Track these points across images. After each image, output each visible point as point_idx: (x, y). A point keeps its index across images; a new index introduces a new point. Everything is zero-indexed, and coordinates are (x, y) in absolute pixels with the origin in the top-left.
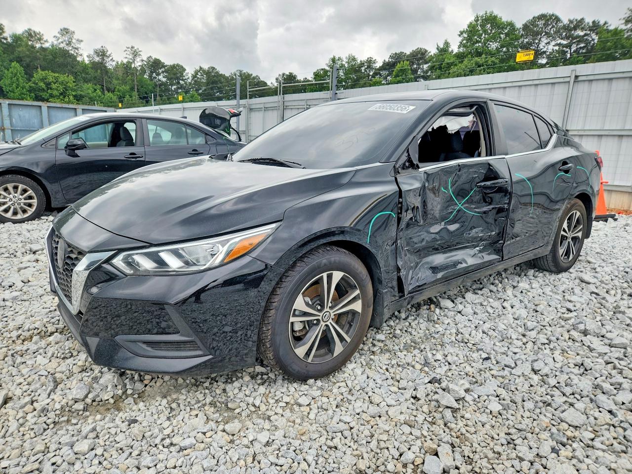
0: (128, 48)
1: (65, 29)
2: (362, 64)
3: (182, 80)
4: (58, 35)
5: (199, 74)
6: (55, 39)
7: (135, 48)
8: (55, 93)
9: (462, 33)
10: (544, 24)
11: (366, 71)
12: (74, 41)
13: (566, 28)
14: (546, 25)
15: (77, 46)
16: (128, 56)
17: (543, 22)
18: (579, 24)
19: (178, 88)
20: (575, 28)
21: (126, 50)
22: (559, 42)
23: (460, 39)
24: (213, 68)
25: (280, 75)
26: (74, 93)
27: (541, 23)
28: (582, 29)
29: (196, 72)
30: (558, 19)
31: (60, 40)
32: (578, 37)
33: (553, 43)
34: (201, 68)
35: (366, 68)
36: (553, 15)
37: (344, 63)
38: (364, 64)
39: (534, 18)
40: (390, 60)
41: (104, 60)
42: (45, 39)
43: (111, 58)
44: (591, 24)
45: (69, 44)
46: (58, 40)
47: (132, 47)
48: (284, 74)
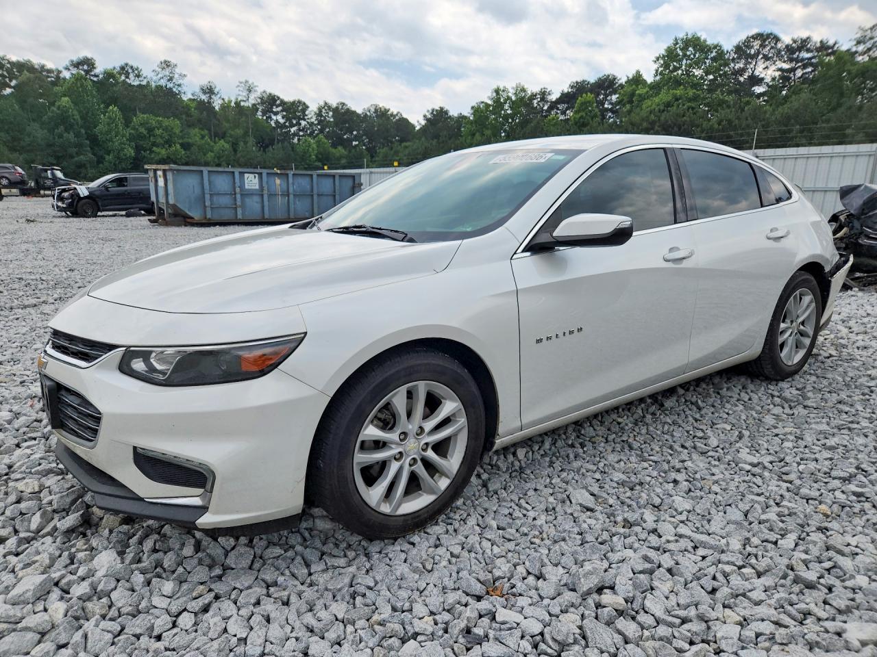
0: (241, 83)
1: (165, 61)
2: (533, 96)
3: (305, 120)
4: (157, 69)
5: (324, 111)
6: (153, 73)
7: (250, 83)
8: (159, 140)
9: (658, 59)
10: (761, 46)
11: (539, 105)
12: (176, 76)
13: (789, 49)
14: (763, 46)
15: (180, 82)
16: (241, 93)
17: (759, 42)
18: (803, 44)
19: (299, 130)
20: (800, 49)
21: (238, 86)
22: (780, 66)
23: (656, 66)
24: (343, 104)
25: (428, 111)
26: (181, 141)
27: (756, 44)
28: (808, 51)
29: (320, 110)
30: (777, 39)
31: (160, 76)
32: (803, 60)
33: (774, 67)
34: (326, 103)
35: (539, 102)
36: (771, 34)
37: (510, 94)
38: (536, 95)
39: (748, 38)
40: (570, 91)
41: (211, 98)
42: (144, 75)
43: (219, 96)
44: (818, 45)
45: (171, 79)
46: (157, 75)
47: (247, 82)
48: (433, 110)
